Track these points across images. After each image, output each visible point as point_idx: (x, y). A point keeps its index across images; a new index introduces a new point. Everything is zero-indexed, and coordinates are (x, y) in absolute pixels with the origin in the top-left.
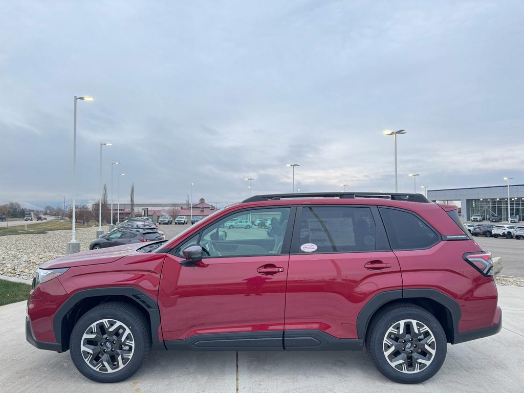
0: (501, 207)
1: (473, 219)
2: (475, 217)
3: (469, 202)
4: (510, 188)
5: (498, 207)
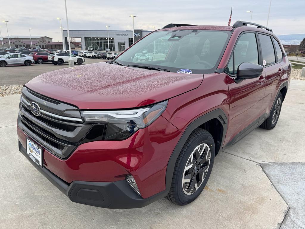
0: (102, 42)
1: (89, 49)
2: (90, 48)
3: (86, 38)
4: (109, 33)
5: (100, 42)
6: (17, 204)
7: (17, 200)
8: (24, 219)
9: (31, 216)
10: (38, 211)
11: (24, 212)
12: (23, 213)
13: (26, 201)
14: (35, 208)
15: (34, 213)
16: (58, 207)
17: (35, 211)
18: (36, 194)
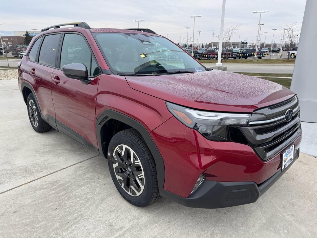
6: (287, 231)
7: (282, 234)
8: (299, 219)
9: (292, 215)
10: (284, 213)
11: (291, 222)
12: (293, 222)
13: (278, 226)
14: (282, 215)
15: (288, 214)
16: (271, 201)
17: (285, 214)
18: (265, 222)
